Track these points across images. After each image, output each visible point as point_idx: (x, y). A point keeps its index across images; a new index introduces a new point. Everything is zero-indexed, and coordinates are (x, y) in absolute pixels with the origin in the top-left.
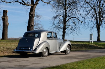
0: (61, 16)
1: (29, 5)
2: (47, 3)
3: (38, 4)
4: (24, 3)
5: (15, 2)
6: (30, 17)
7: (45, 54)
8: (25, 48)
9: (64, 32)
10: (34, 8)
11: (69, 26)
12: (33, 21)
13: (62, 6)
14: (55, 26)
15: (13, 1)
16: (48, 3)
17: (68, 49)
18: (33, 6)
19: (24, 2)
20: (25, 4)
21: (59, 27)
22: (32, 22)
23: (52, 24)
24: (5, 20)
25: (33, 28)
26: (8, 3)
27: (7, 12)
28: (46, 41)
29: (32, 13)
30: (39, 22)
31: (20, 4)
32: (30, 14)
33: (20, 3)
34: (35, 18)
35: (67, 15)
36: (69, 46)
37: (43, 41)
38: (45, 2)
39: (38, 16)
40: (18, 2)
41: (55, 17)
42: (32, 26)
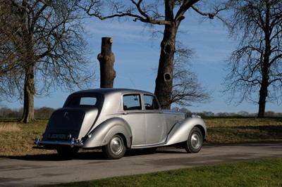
0: (253, 49)
1: (159, 23)
2: (209, 15)
3: (183, 18)
4: (145, 18)
5: (124, 15)
6: (162, 55)
7: (115, 151)
8: (60, 136)
9: (263, 94)
10: (173, 30)
11: (278, 77)
12: (169, 65)
13: (257, 23)
14: (239, 77)
15: (118, 14)
16: (211, 16)
17: (195, 137)
18: (171, 23)
19: (146, 16)
20: (147, 20)
21: (251, 79)
22: (168, 68)
23: (229, 73)
24: (107, 64)
25: (171, 82)
26: (105, 18)
27: (111, 44)
28: (120, 116)
29: (169, 43)
30: (187, 68)
31: (135, 21)
32: (162, 45)
33: (134, 18)
34: (176, 56)
35: (273, 47)
36: (198, 129)
37: (108, 118)
38: (203, 12)
39: (183, 52)
40: (130, 15)
41: (239, 53)
42: (168, 77)
